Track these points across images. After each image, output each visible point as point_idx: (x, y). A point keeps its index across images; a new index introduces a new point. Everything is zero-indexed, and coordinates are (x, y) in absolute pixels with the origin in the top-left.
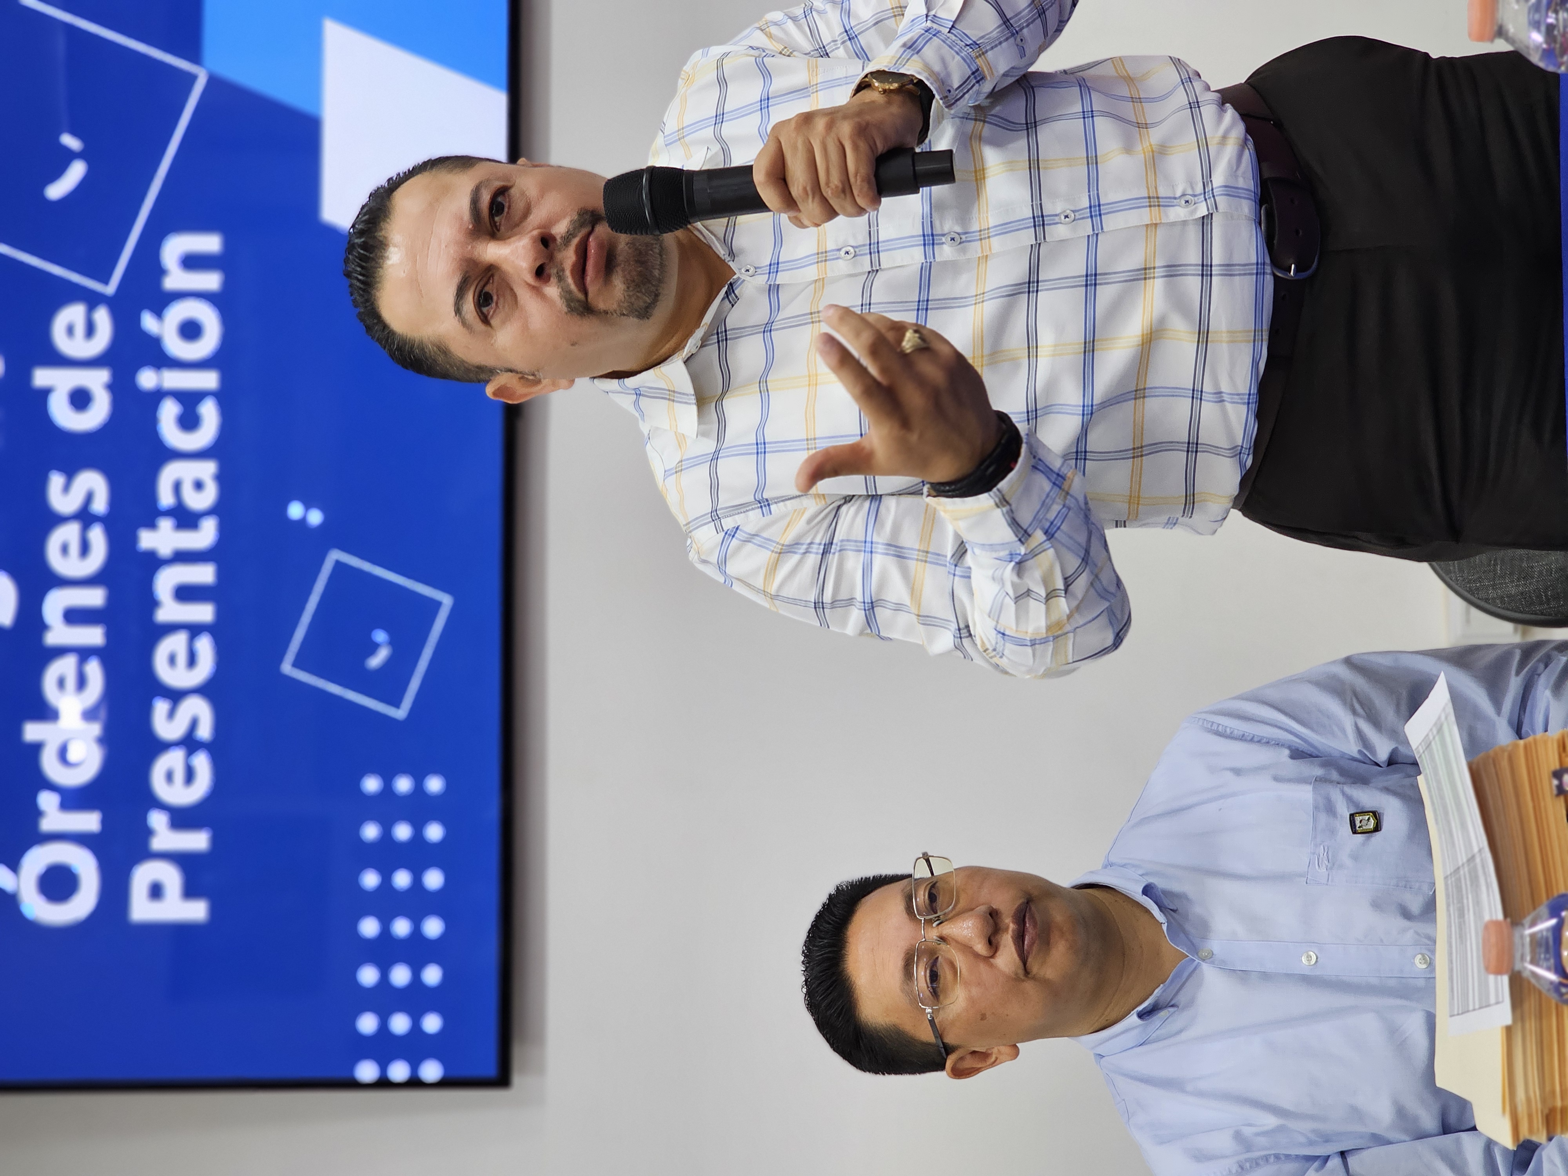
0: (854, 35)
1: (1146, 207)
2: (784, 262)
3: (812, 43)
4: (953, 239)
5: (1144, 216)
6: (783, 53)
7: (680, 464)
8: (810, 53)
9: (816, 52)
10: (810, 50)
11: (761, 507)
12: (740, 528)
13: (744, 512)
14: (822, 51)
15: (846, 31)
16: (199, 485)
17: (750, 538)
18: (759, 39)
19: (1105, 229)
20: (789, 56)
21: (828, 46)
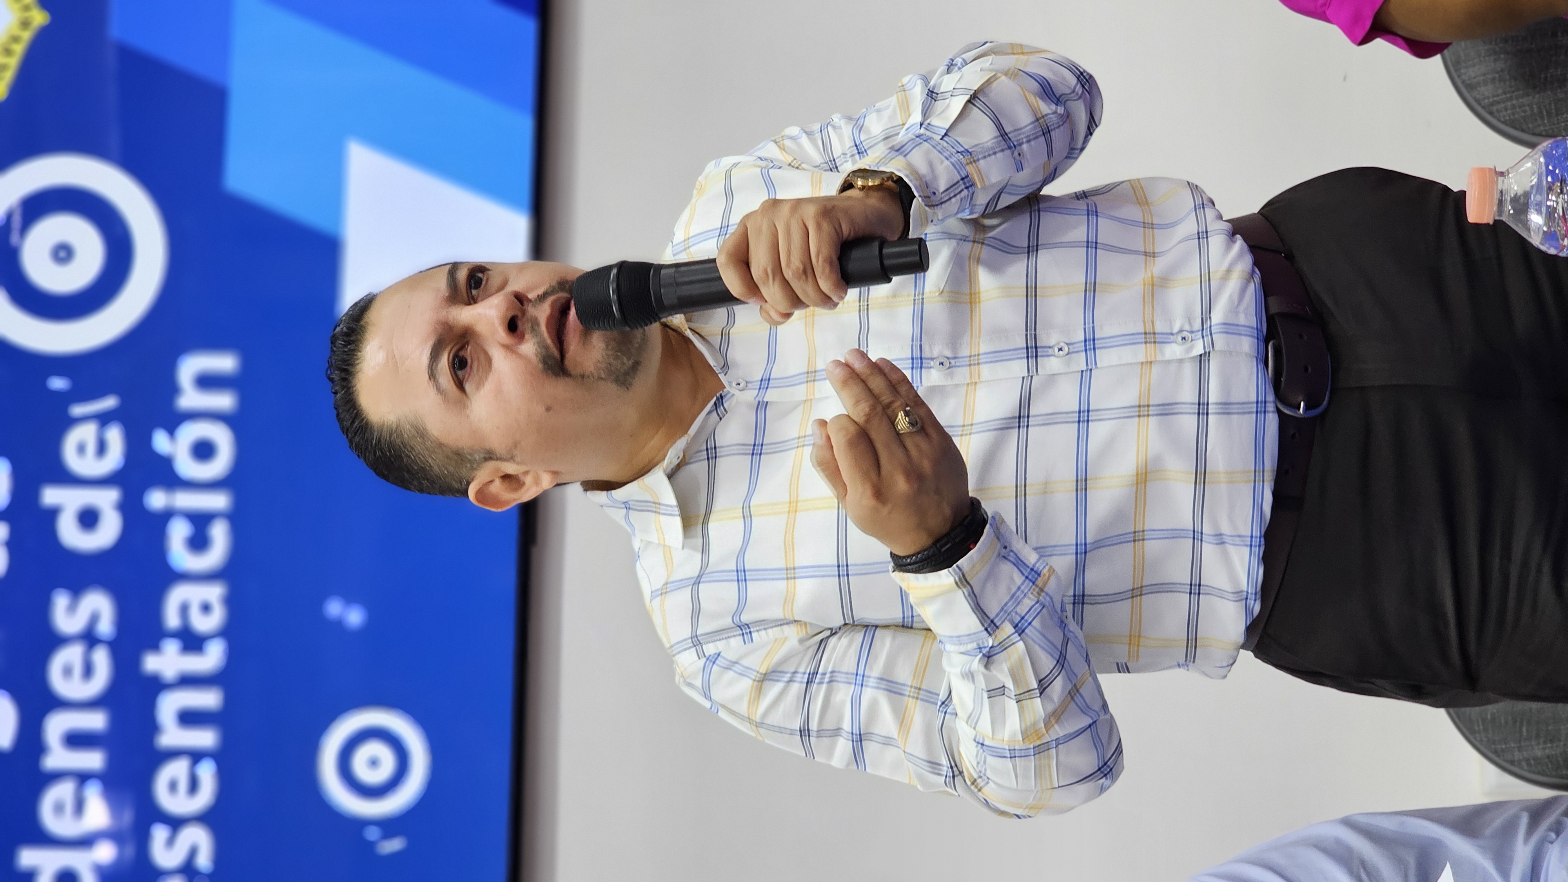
0: (863, 150)
1: (1142, 343)
2: (775, 379)
3: (823, 157)
4: (942, 364)
5: (1139, 353)
6: (792, 164)
7: (665, 586)
8: (819, 166)
9: (825, 165)
10: (819, 162)
11: (743, 634)
12: (721, 654)
13: (726, 638)
14: (832, 164)
15: (856, 146)
17: (732, 665)
18: (771, 150)
19: (1099, 365)
20: (797, 168)
21: (838, 159)
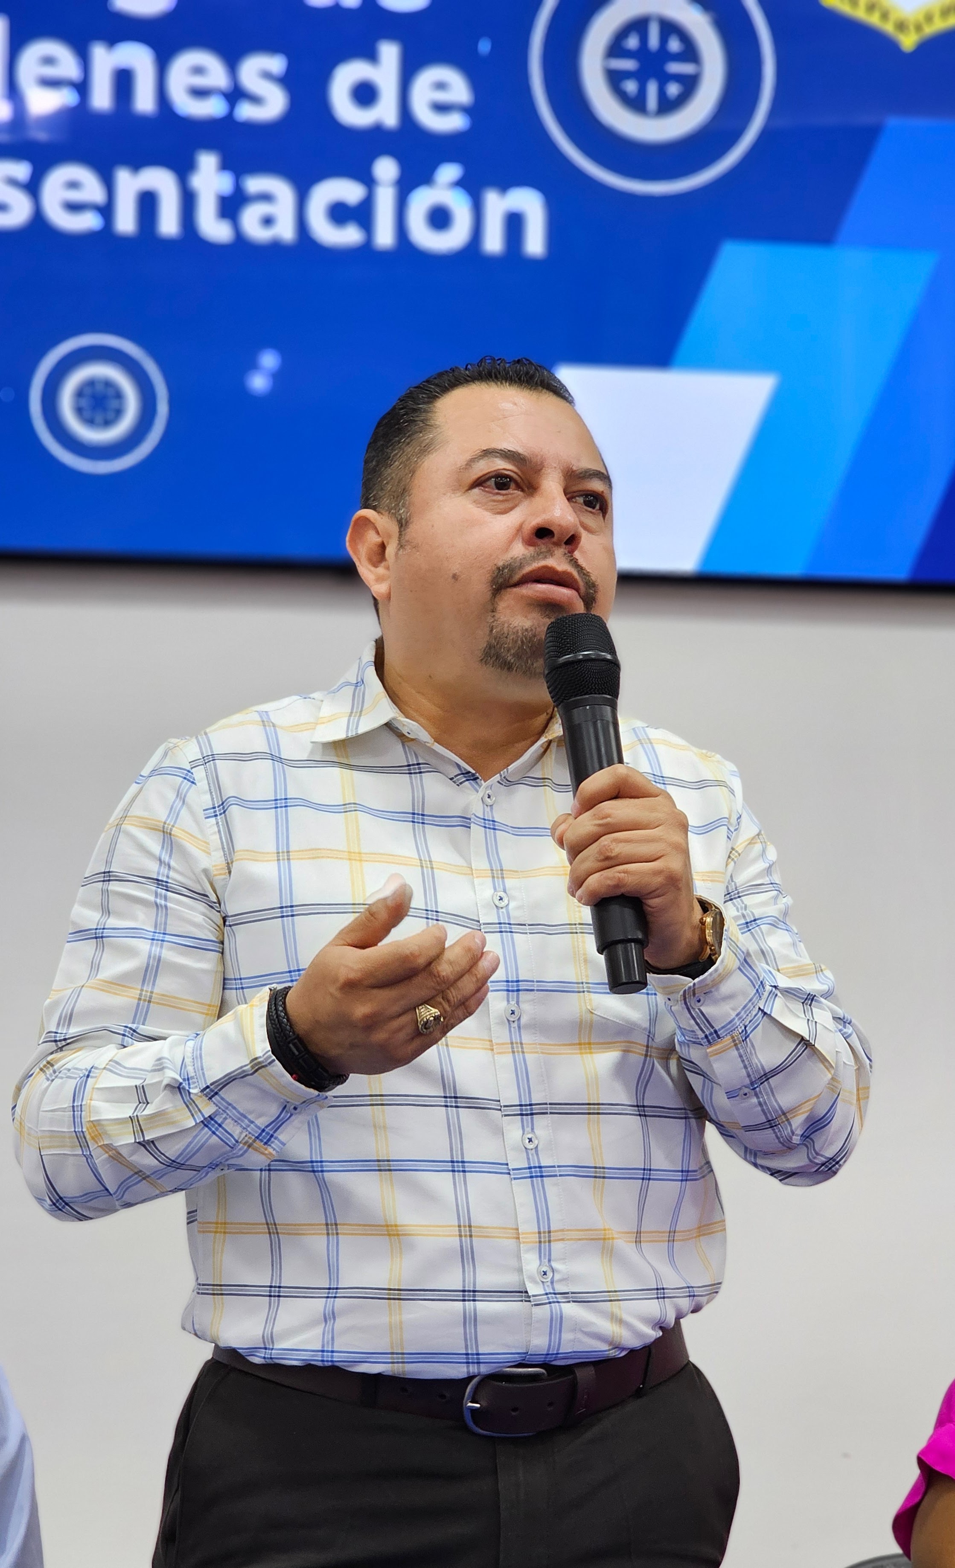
0: (750, 928)
1: (539, 1228)
2: (495, 835)
3: (742, 885)
4: (513, 1013)
5: (528, 1226)
6: (733, 852)
7: (271, 725)
8: (732, 881)
9: (734, 887)
10: (736, 881)
11: (214, 808)
12: (194, 785)
13: (210, 790)
14: (735, 895)
15: (755, 920)
16: (268, 221)
17: (181, 797)
18: (749, 829)
19: (513, 1182)
20: (729, 857)
21: (740, 901)
